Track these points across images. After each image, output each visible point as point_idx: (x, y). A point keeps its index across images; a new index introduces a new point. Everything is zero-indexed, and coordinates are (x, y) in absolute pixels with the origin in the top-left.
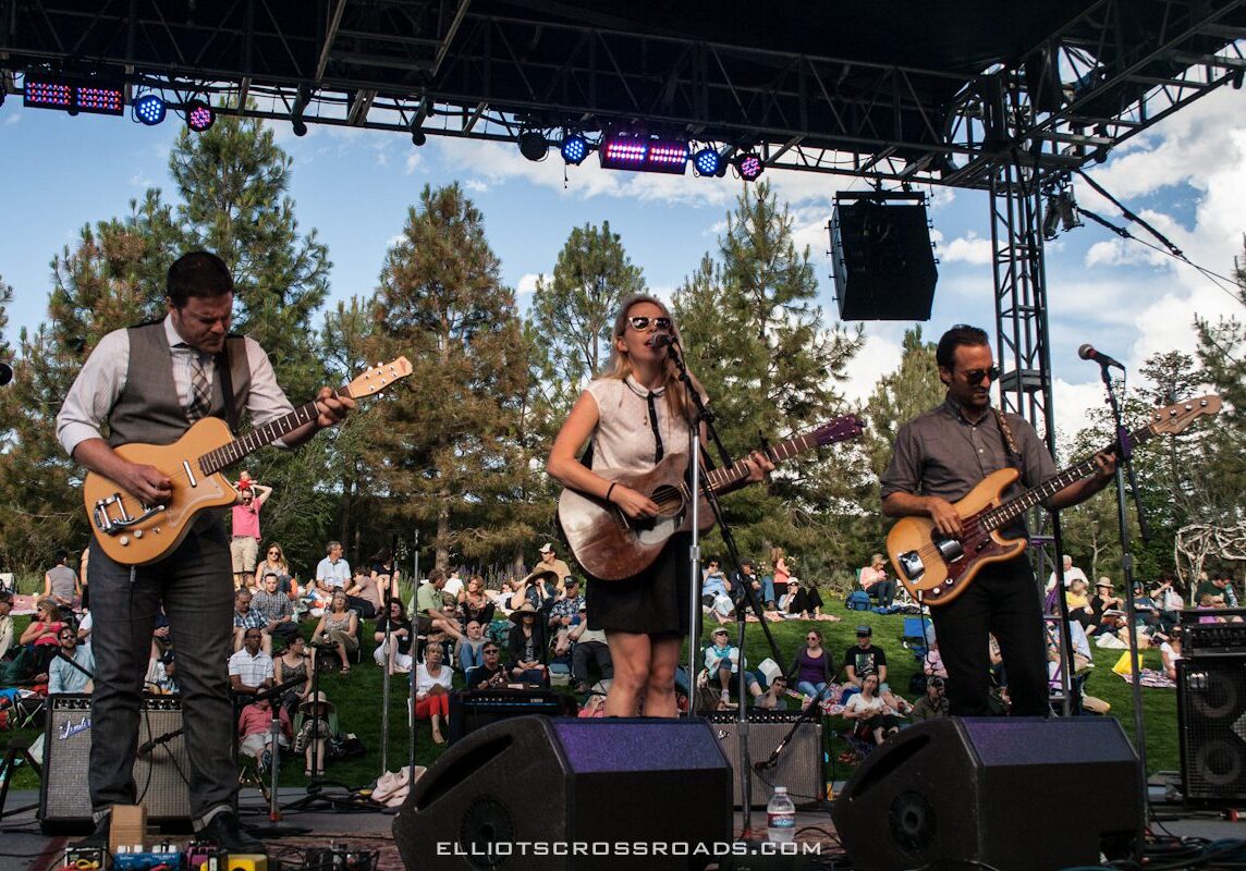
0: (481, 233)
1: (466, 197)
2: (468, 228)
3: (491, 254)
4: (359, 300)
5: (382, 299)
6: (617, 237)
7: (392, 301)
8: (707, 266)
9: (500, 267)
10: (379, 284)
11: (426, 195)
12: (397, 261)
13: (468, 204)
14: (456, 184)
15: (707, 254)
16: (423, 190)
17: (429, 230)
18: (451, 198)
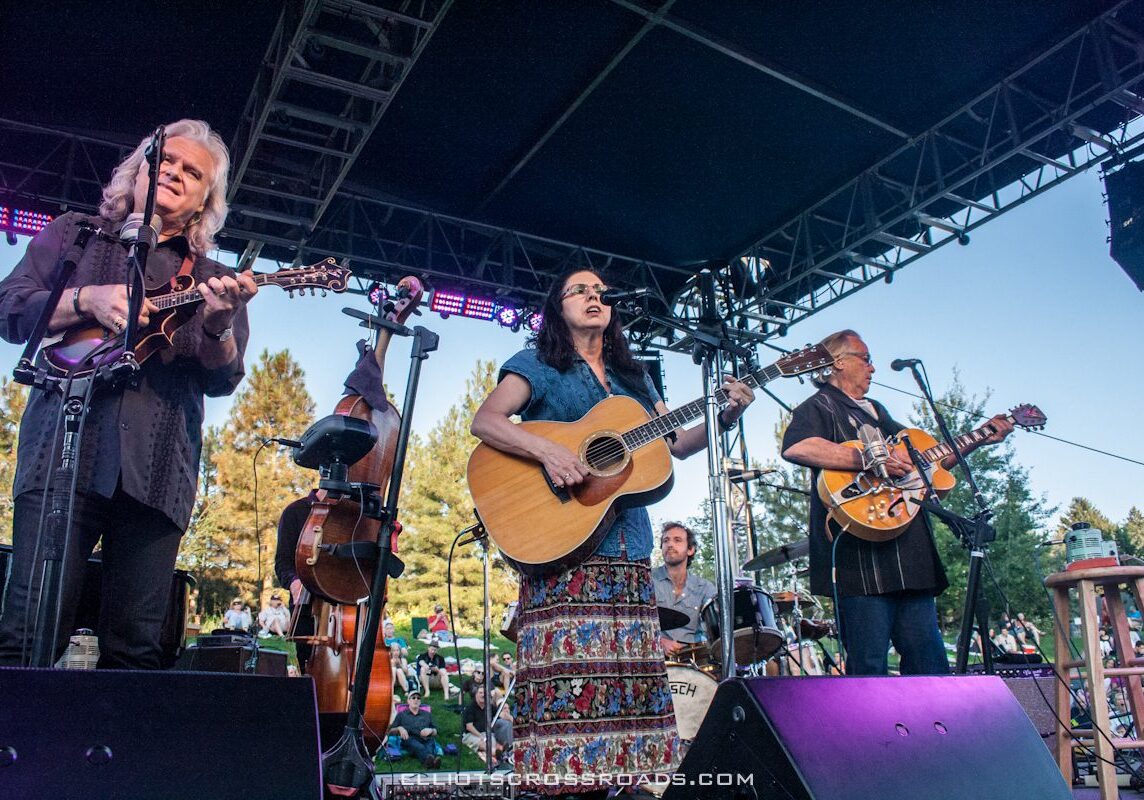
0: (303, 385)
1: (294, 360)
2: (294, 382)
3: (310, 399)
4: (214, 429)
5: (231, 428)
6: (392, 396)
7: (240, 428)
8: (454, 415)
9: (315, 409)
10: (229, 417)
11: (266, 356)
12: (243, 402)
13: (295, 365)
14: (287, 351)
15: (454, 407)
16: (262, 353)
17: (266, 381)
18: (283, 360)
